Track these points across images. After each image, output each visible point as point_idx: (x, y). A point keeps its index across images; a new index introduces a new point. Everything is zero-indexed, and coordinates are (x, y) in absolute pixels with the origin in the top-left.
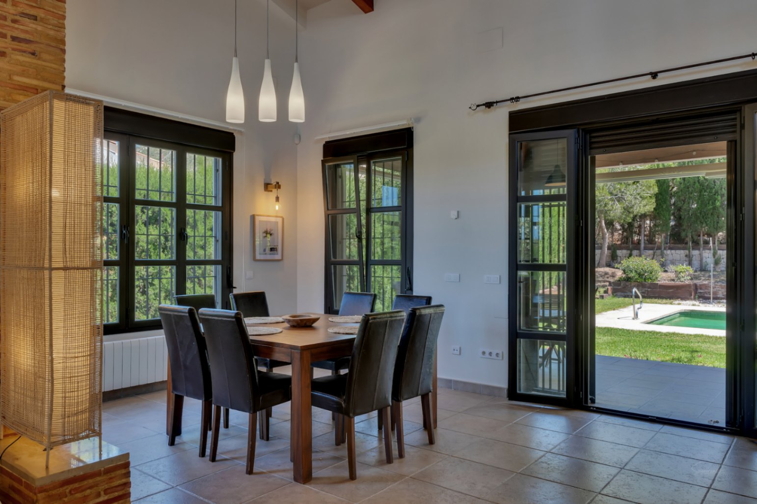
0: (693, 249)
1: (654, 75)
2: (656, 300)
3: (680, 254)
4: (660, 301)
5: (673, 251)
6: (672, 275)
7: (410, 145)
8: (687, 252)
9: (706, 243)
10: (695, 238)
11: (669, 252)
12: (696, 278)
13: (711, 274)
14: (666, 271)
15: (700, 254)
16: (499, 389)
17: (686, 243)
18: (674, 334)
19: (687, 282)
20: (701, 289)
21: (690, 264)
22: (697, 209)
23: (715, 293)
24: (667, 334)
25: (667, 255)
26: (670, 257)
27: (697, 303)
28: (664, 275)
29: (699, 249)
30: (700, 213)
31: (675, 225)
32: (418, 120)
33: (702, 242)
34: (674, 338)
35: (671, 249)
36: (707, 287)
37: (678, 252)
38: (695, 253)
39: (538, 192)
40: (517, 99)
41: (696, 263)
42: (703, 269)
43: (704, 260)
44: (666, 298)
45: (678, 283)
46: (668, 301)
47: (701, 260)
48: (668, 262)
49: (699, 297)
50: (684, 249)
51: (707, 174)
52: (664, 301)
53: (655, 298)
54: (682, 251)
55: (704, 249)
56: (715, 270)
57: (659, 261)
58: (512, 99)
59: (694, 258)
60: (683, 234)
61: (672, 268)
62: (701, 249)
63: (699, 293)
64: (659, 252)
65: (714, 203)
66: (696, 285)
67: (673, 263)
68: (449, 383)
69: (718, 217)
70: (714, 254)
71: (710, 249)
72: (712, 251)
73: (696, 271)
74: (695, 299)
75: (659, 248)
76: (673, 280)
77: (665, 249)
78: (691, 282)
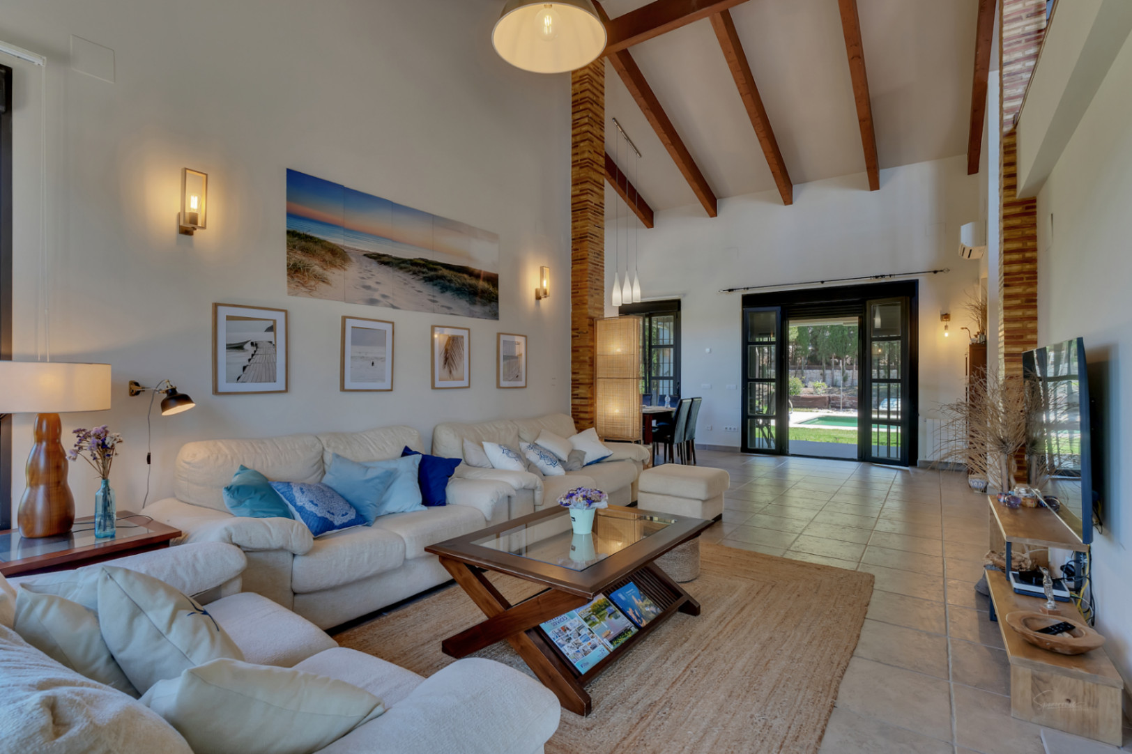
0: (827, 369)
1: (822, 282)
2: (799, 409)
3: (816, 373)
4: (802, 410)
5: (811, 371)
6: (811, 390)
7: (679, 309)
8: (822, 371)
9: (837, 364)
10: (828, 360)
11: (808, 371)
12: (830, 392)
13: (841, 388)
14: (806, 387)
15: (832, 373)
16: (736, 448)
17: (821, 364)
18: (818, 429)
19: (823, 395)
20: (833, 400)
21: (824, 381)
22: (830, 336)
23: (844, 403)
24: (813, 429)
25: (807, 374)
26: (809, 376)
27: (830, 411)
28: (804, 389)
29: (831, 369)
30: (832, 340)
31: (812, 350)
32: (684, 295)
33: (833, 363)
34: (819, 431)
35: (809, 368)
36: (838, 398)
37: (814, 371)
38: (828, 372)
39: (757, 340)
40: (748, 288)
41: (829, 379)
42: (834, 385)
43: (835, 378)
44: (807, 408)
45: (815, 396)
46: (808, 409)
47: (833, 378)
48: (807, 379)
49: (832, 407)
50: (820, 369)
51: (844, 323)
52: (805, 409)
53: (798, 407)
54: (818, 371)
55: (835, 369)
56: (844, 386)
57: (801, 378)
58: (744, 288)
59: (827, 376)
60: (819, 357)
61: (811, 384)
62: (833, 369)
63: (831, 403)
64: (799, 371)
65: (842, 333)
66: (829, 397)
67: (811, 379)
68: (704, 447)
69: (846, 344)
70: (843, 372)
71: (840, 369)
72: (841, 371)
73: (829, 387)
74: (828, 408)
75: (800, 368)
76: (812, 394)
77: (804, 369)
78: (827, 395)
